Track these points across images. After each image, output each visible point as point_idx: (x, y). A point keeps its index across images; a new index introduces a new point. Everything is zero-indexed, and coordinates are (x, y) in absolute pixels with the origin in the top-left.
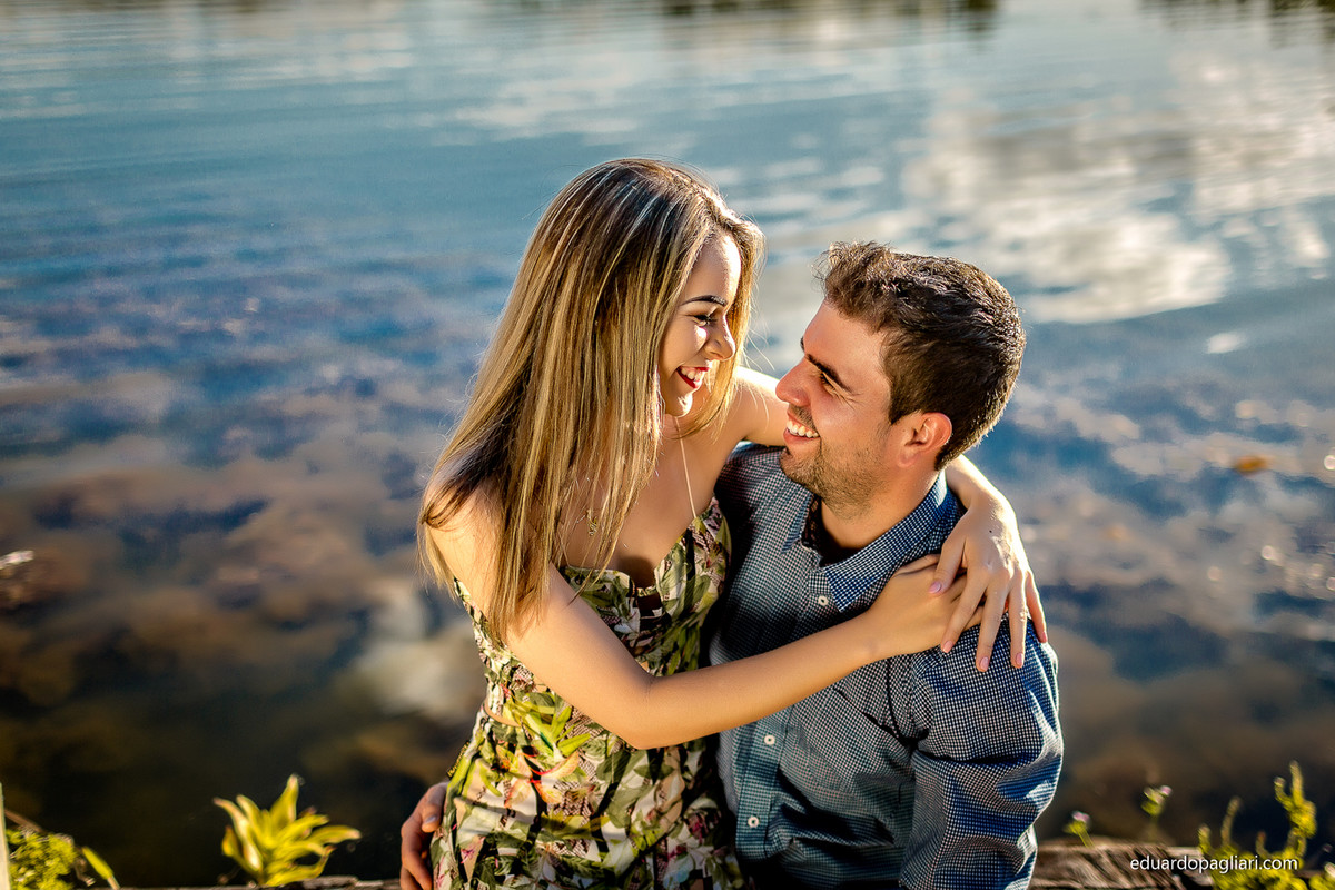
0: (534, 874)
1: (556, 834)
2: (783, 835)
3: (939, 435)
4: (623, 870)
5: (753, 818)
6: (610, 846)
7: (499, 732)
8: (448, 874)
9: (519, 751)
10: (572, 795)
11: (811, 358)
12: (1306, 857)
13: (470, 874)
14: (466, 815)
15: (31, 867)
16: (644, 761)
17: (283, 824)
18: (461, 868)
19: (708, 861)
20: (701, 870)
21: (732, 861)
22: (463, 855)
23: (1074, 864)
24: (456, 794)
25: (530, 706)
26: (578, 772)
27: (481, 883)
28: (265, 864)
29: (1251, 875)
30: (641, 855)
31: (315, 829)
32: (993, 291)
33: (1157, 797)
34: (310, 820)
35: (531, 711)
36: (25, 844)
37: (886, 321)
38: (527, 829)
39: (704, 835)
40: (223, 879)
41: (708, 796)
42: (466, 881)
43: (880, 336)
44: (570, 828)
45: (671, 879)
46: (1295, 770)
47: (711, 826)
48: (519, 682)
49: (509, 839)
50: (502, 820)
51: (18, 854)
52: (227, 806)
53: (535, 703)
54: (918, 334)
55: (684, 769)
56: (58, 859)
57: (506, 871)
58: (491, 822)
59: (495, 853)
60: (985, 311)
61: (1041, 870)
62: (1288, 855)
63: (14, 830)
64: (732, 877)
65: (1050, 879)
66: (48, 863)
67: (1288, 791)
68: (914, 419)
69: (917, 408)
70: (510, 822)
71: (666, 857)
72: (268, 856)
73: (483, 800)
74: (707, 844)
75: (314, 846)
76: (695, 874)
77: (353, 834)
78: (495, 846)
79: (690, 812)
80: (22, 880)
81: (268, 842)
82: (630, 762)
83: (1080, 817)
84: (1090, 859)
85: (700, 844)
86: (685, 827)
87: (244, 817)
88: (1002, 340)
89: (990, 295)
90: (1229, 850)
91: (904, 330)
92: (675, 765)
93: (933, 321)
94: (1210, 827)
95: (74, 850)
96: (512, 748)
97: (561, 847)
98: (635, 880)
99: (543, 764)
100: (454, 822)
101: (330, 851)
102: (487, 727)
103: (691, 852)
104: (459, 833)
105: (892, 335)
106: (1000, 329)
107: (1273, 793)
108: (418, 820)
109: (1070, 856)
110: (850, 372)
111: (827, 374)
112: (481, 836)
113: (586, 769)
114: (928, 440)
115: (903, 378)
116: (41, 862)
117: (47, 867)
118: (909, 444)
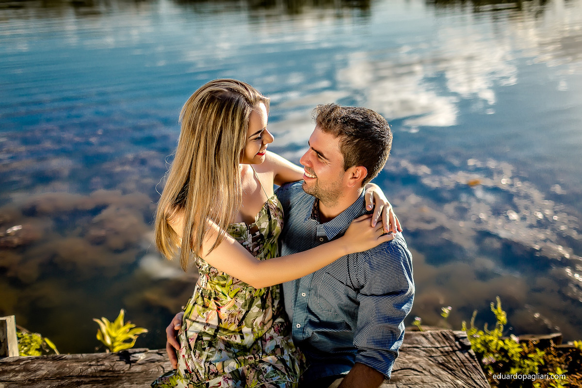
0: (217, 347)
1: (224, 333)
2: (310, 331)
3: (362, 174)
4: (250, 346)
5: (298, 324)
6: (245, 337)
7: (205, 292)
8: (185, 348)
9: (212, 299)
10: (232, 315)
11: (313, 149)
12: (503, 332)
13: (193, 347)
14: (191, 325)
15: (26, 346)
16: (259, 302)
17: (119, 327)
18: (189, 345)
19: (281, 341)
20: (279, 345)
21: (291, 341)
22: (190, 340)
23: (418, 338)
24: (187, 318)
25: (217, 282)
26: (234, 306)
27: (197, 351)
28: (113, 343)
29: (482, 339)
30: (257, 340)
31: (131, 329)
32: (379, 119)
33: (446, 311)
34: (129, 326)
35: (218, 284)
36: (23, 337)
37: (340, 133)
38: (214, 331)
39: (280, 332)
40: (97, 349)
41: (281, 317)
42: (191, 350)
43: (338, 139)
44: (230, 331)
45: (268, 348)
46: (498, 299)
47: (282, 329)
48: (212, 272)
49: (207, 334)
50: (204, 327)
51: (21, 341)
52: (98, 321)
53: (219, 280)
54: (352, 137)
55: (273, 306)
56: (36, 343)
57: (206, 346)
58: (200, 328)
59: (202, 339)
60: (377, 126)
61: (406, 341)
62: (496, 331)
63: (19, 332)
64: (291, 347)
65: (409, 344)
66: (32, 344)
67: (496, 307)
68: (353, 169)
69: (354, 165)
70: (207, 328)
71: (266, 341)
72: (113, 339)
73: (197, 320)
74: (281, 335)
75: (131, 336)
76: (277, 346)
77: (145, 331)
78: (202, 337)
79: (274, 323)
80: (23, 351)
81: (114, 334)
82: (254, 302)
83: (418, 319)
84: (424, 336)
85: (278, 335)
86: (273, 329)
87: (104, 325)
88: (383, 137)
89: (378, 121)
90: (474, 330)
91: (347, 136)
92: (270, 304)
93: (358, 132)
94: (466, 321)
95: (42, 339)
96: (210, 298)
97: (226, 338)
98: (254, 349)
99: (221, 304)
100: (186, 328)
101: (137, 337)
102: (200, 291)
103: (275, 338)
104: (188, 332)
105: (342, 138)
106: (383, 133)
107: (490, 308)
108: (173, 325)
109: (416, 335)
110: (328, 153)
111: (319, 154)
112: (196, 333)
113: (237, 305)
114: (359, 176)
115: (348, 154)
116: (30, 344)
117: (32, 346)
118: (351, 178)
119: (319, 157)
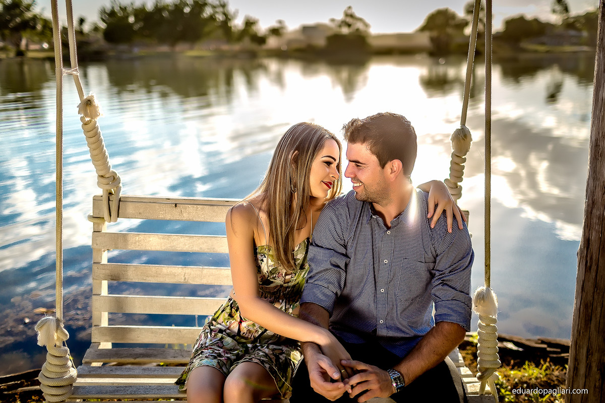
3: (399, 167)
5: (381, 320)
7: (235, 304)
11: (350, 161)
26: (253, 325)
96: (237, 310)
110: (363, 158)
111: (356, 163)
114: (396, 170)
118: (391, 173)
119: (358, 166)
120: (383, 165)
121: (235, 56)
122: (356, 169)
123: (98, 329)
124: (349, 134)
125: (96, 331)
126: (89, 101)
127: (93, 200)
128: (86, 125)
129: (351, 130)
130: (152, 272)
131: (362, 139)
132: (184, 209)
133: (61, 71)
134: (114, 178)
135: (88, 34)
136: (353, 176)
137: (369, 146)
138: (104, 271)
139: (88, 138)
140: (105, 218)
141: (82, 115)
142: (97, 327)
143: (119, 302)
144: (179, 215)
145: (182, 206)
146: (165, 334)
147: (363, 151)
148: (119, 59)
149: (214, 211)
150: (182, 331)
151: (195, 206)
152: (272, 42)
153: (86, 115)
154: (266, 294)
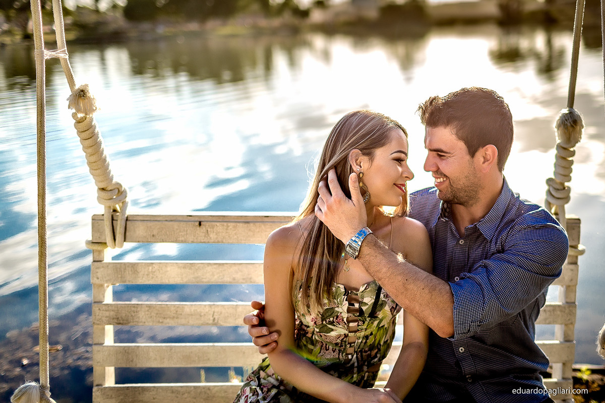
111: (439, 152)
118: (484, 163)
119: (440, 156)
120: (472, 152)
121: (274, 32)
122: (437, 160)
123: (102, 389)
124: (427, 115)
125: (98, 393)
126: (82, 91)
127: (93, 219)
128: (80, 122)
129: (429, 110)
130: (171, 312)
131: (445, 121)
132: (210, 228)
133: (42, 53)
134: (119, 191)
135: (104, 13)
136: (435, 169)
137: (455, 130)
138: (107, 314)
139: (83, 140)
140: (108, 244)
141: (74, 111)
142: (100, 387)
143: (128, 353)
144: (205, 236)
145: (208, 224)
146: (189, 393)
147: (446, 136)
148: (141, 40)
149: (250, 230)
150: (211, 388)
151: (225, 224)
152: (317, 16)
153: (78, 110)
154: (326, 345)
